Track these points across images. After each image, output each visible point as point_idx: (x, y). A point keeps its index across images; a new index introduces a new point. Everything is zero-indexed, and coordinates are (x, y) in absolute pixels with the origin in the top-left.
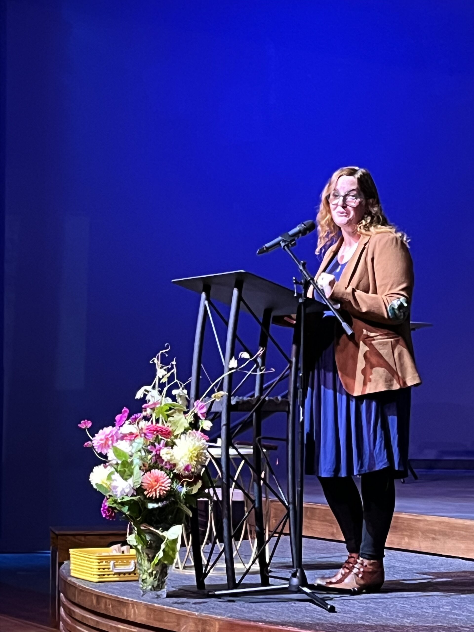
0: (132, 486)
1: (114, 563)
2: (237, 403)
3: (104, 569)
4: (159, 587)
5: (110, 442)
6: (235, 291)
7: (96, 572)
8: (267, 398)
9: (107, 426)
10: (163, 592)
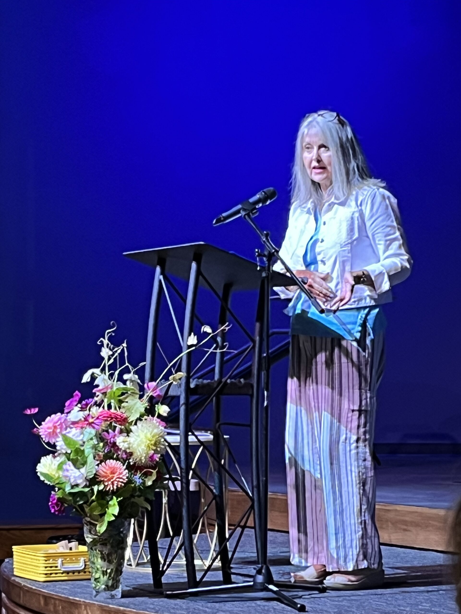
0: (85, 476)
1: (62, 561)
2: (197, 386)
3: (51, 567)
4: (114, 587)
5: (58, 430)
6: (194, 265)
7: (42, 570)
8: (229, 381)
9: (55, 413)
10: (118, 592)
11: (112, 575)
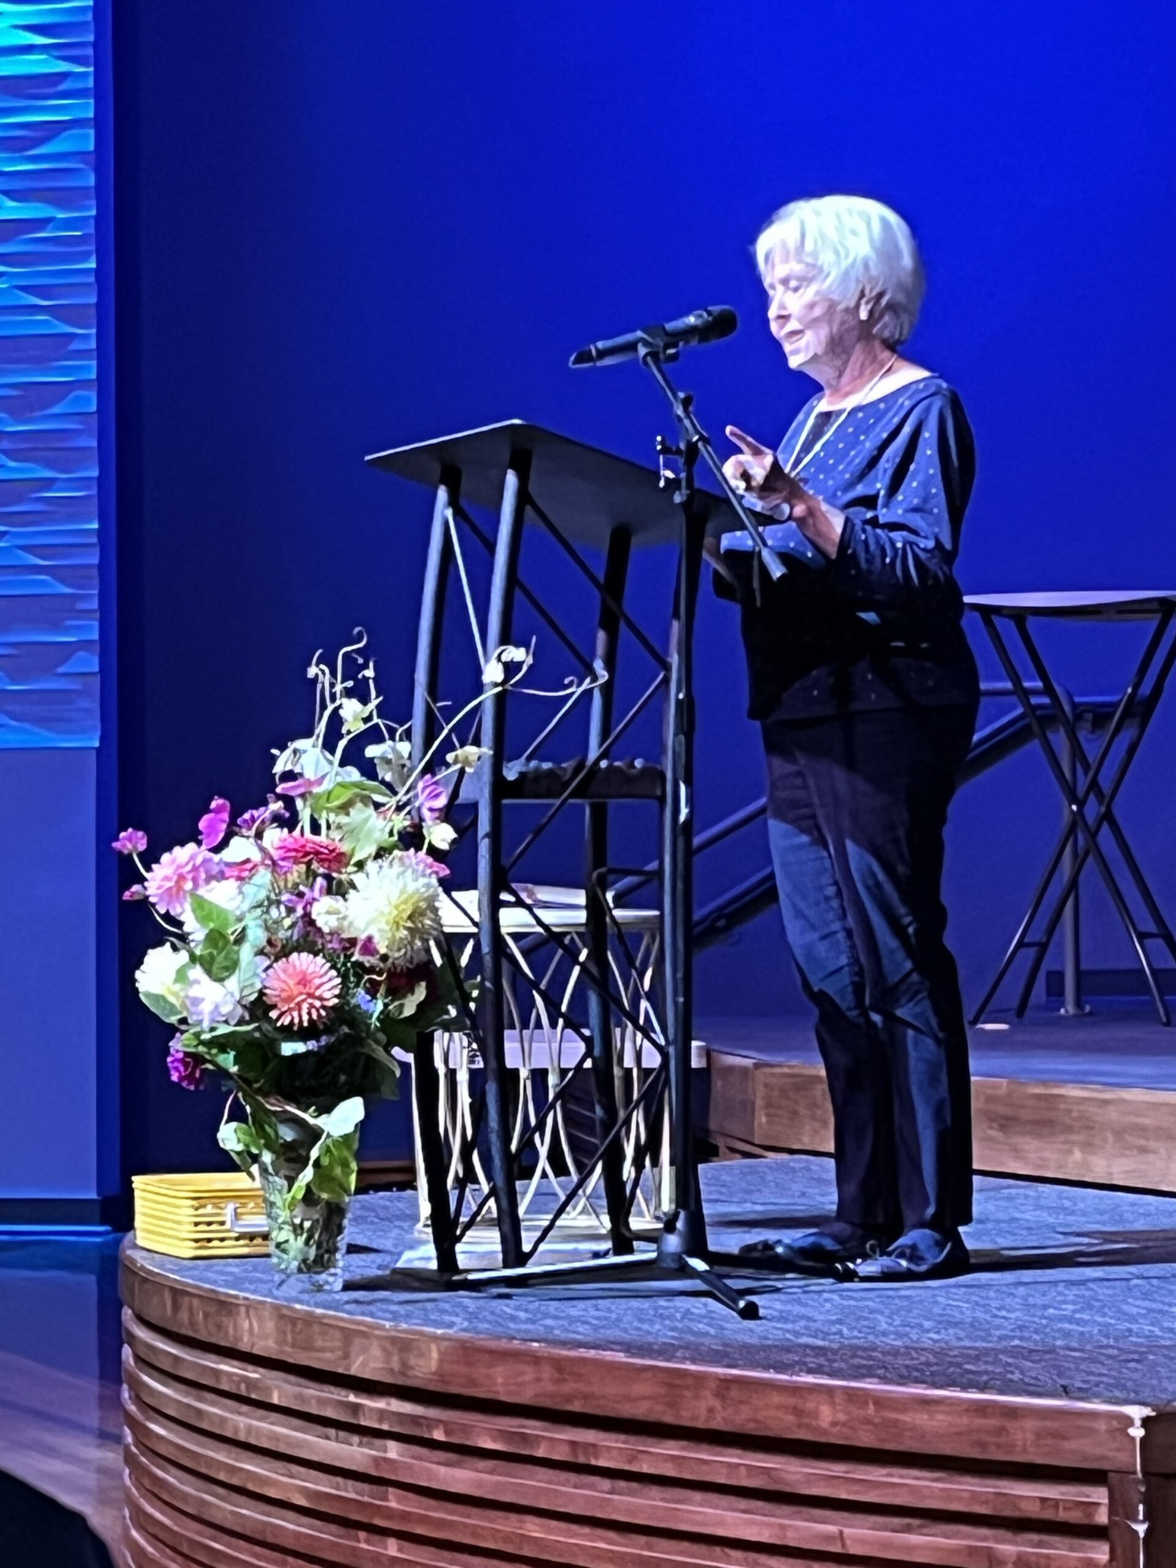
0: (238, 997)
1: (236, 1209)
2: (522, 775)
3: (209, 1224)
4: (321, 1262)
5: (189, 886)
6: (511, 479)
7: (187, 1230)
8: (604, 764)
9: (182, 845)
10: (334, 1279)
11: (316, 1237)
